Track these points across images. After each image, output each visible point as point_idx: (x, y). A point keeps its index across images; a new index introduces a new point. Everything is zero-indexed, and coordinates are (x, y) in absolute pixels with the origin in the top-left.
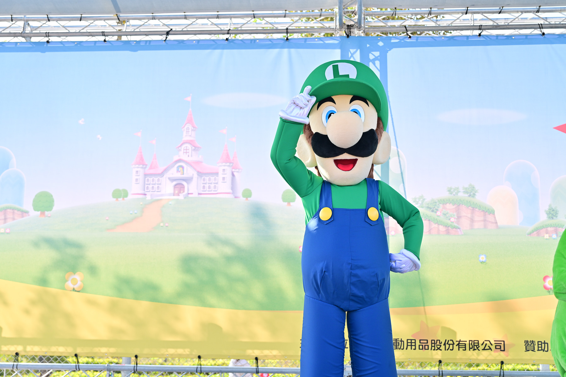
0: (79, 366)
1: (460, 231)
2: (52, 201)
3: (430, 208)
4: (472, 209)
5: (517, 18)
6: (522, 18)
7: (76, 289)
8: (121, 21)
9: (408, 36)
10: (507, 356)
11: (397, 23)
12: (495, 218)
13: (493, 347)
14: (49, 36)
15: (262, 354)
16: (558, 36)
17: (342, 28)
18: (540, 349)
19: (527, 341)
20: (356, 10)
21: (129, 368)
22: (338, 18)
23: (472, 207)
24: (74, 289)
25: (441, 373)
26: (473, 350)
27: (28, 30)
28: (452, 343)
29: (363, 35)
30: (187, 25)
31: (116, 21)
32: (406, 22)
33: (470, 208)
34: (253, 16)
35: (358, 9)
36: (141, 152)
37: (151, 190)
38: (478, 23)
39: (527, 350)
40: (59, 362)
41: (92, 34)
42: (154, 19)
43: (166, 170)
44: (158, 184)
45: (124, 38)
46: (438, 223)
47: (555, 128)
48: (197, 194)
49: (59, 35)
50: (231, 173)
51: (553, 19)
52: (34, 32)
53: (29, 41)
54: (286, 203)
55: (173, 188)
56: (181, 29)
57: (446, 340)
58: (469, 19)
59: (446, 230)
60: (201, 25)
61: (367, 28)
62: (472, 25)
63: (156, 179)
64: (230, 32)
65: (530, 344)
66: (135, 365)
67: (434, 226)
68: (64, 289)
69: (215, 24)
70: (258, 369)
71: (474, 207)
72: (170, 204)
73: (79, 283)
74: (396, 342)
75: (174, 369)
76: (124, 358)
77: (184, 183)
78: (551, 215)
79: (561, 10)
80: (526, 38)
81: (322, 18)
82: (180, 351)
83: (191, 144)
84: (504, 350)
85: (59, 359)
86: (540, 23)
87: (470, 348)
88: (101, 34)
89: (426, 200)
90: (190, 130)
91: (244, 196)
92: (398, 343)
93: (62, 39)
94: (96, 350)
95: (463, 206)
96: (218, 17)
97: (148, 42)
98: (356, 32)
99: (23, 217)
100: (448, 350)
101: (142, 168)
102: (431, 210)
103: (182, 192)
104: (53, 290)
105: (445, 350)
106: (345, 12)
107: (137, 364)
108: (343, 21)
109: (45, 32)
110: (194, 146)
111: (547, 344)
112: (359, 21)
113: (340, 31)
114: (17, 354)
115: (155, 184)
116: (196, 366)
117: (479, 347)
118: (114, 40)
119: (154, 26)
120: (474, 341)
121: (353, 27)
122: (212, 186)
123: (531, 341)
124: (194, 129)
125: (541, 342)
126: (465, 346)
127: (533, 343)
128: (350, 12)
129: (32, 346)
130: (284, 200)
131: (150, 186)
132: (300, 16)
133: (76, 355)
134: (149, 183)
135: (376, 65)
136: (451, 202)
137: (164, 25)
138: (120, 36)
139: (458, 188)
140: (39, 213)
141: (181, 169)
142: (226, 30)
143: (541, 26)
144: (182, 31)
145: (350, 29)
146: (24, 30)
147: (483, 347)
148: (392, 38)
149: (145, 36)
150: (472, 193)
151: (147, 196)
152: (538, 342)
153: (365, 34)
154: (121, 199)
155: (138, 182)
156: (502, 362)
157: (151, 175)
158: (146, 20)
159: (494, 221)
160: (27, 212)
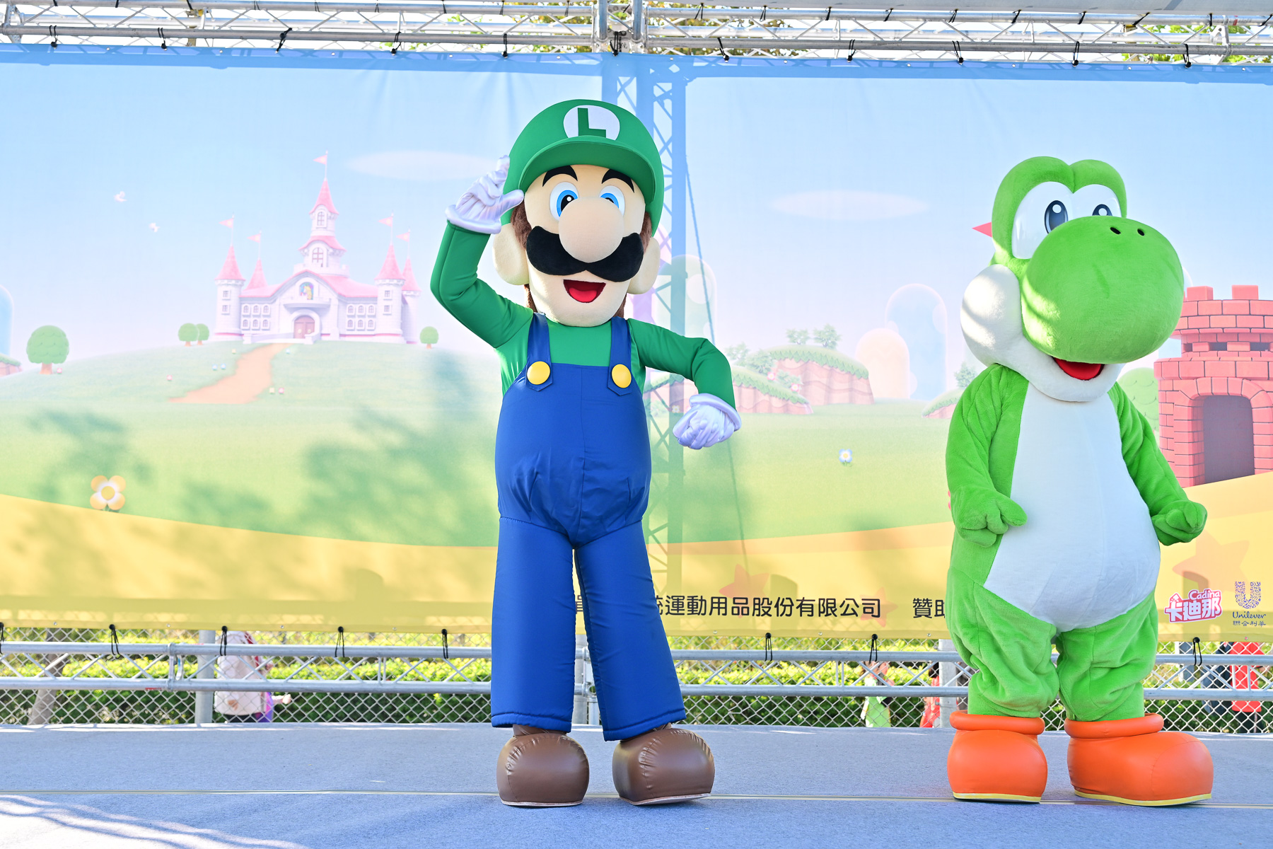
0: (117, 646)
1: (808, 407)
2: (67, 344)
3: (757, 367)
4: (829, 369)
5: (916, 29)
6: (924, 31)
7: (111, 507)
8: (193, 11)
9: (724, 57)
10: (884, 626)
11: (704, 32)
12: (869, 385)
13: (860, 611)
14: (55, 34)
15: (454, 624)
16: (985, 65)
17: (606, 37)
18: (939, 613)
19: (918, 600)
20: (632, 4)
21: (212, 649)
22: (598, 18)
23: (830, 366)
24: (107, 506)
25: (769, 655)
26: (826, 616)
27: (15, 20)
28: (790, 604)
29: (642, 51)
30: (319, 22)
31: (185, 10)
32: (720, 30)
33: (825, 367)
34: (443, 9)
35: (634, 4)
36: (233, 257)
37: (252, 327)
38: (847, 37)
39: (917, 616)
40: (82, 641)
41: (139, 32)
42: (257, 8)
43: (280, 291)
44: (264, 316)
45: (200, 43)
46: (770, 393)
47: (975, 228)
48: (338, 335)
49: (75, 32)
50: (401, 299)
51: (979, 33)
52: (27, 24)
53: (16, 42)
55: (293, 323)
56: (307, 30)
57: (779, 598)
58: (831, 29)
59: (784, 406)
60: (346, 23)
61: (650, 39)
62: (838, 39)
63: (261, 307)
64: (400, 37)
65: (923, 605)
67: (763, 398)
68: (88, 506)
69: (373, 23)
70: (447, 650)
71: (833, 366)
72: (288, 353)
73: (118, 496)
74: (693, 602)
75: (294, 650)
76: (202, 633)
77: (314, 315)
79: (992, 19)
80: (931, 67)
81: (570, 17)
82: (305, 619)
83: (327, 243)
84: (878, 616)
85: (81, 635)
86: (955, 41)
87: (820, 613)
88: (157, 32)
89: (749, 353)
90: (325, 218)
91: (422, 342)
92: (695, 604)
93: (81, 41)
94: (150, 617)
95: (814, 363)
96: (377, 9)
97: (246, 52)
98: (630, 46)
99: (8, 373)
100: (781, 615)
101: (235, 285)
102: (758, 369)
103: (309, 331)
104: (67, 508)
105: (778, 615)
106: (611, 9)
108: (608, 24)
109: (49, 25)
110: (332, 247)
112: (636, 24)
113: (602, 42)
115: (259, 316)
116: (335, 646)
117: (836, 609)
118: (181, 45)
119: (257, 21)
120: (828, 599)
121: (625, 37)
122: (366, 320)
123: (924, 600)
124: (332, 216)
126: (812, 608)
127: (927, 602)
128: (620, 8)
129: (28, 611)
132: (529, 12)
133: (112, 627)
134: (248, 314)
135: (666, 107)
136: (793, 357)
137: (276, 20)
138: (195, 38)
139: (806, 332)
140: (40, 365)
141: (307, 289)
142: (392, 34)
143: (957, 45)
144: (310, 32)
145: (620, 40)
146: (8, 21)
147: (843, 610)
148: (696, 59)
149: (241, 40)
150: (830, 341)
151: (244, 338)
152: (937, 601)
153: (647, 51)
154: (196, 342)
155: (228, 312)
156: (875, 637)
157: (252, 299)
158: (242, 11)
159: (866, 391)
160: (16, 365)
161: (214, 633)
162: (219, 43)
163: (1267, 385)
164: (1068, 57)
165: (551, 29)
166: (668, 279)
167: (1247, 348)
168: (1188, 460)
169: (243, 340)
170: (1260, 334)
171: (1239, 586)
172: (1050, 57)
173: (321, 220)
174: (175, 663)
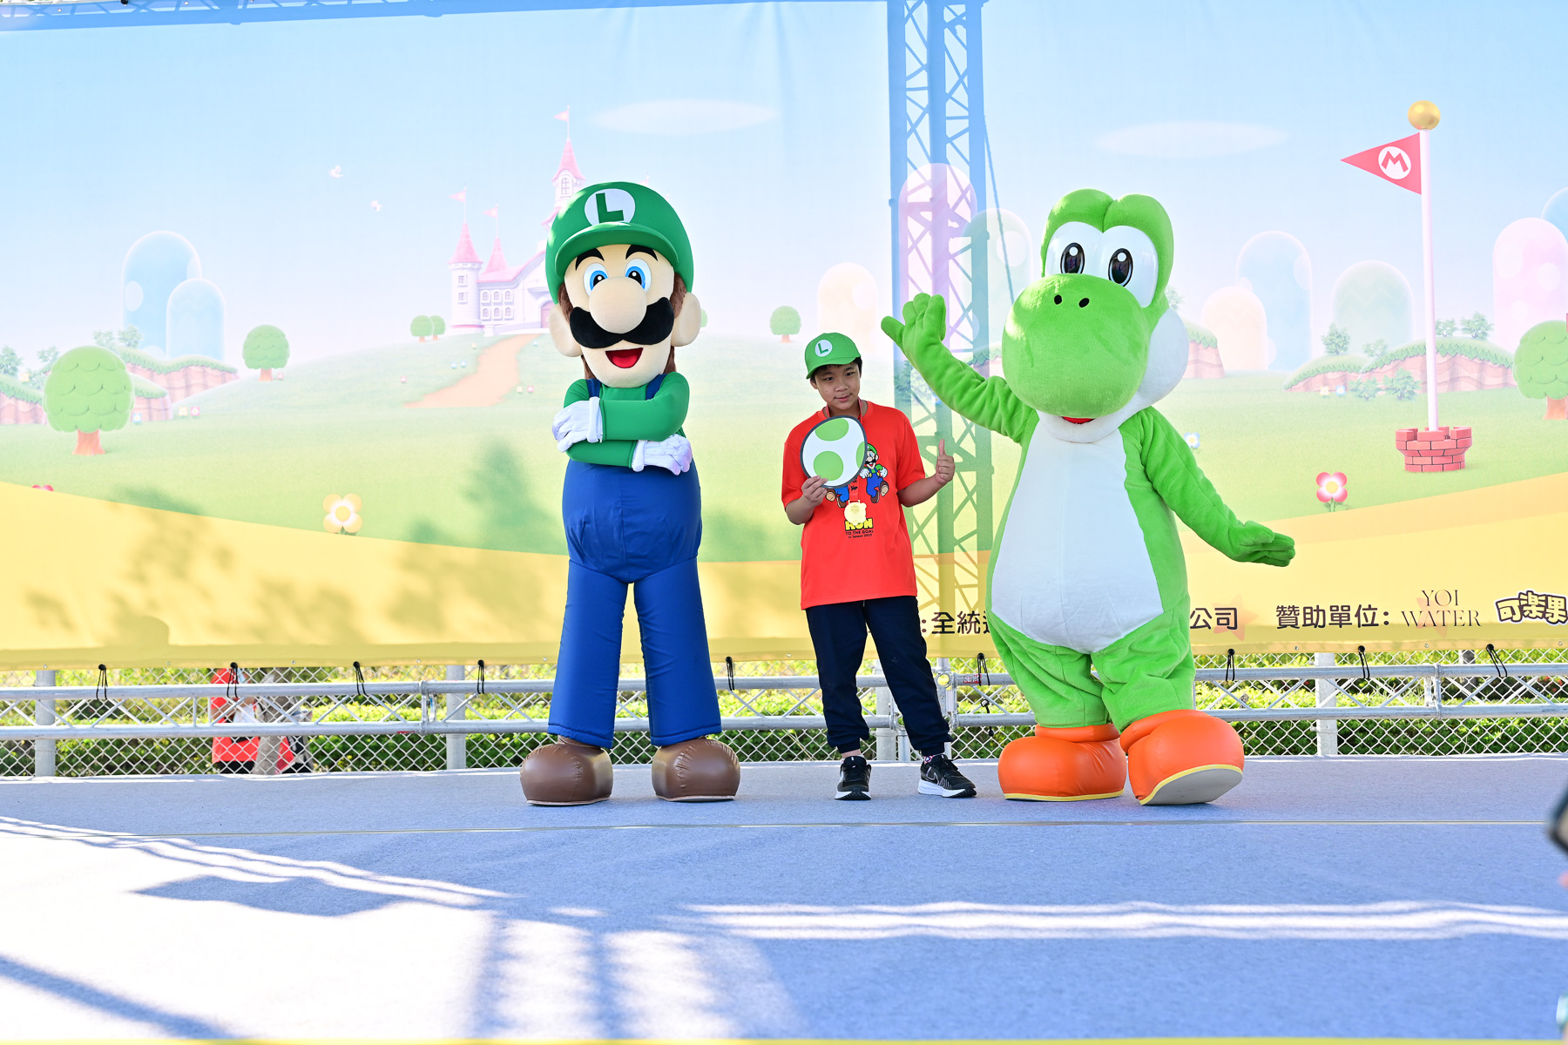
0: (363, 685)
2: (287, 346)
7: (346, 530)
10: (1242, 638)
12: (1218, 355)
15: (736, 652)
18: (1308, 622)
19: (1282, 607)
21: (468, 686)
24: (342, 529)
36: (468, 236)
37: (493, 317)
39: (1282, 626)
43: (522, 273)
44: (506, 303)
47: (1344, 159)
54: (781, 336)
55: (540, 310)
63: (502, 293)
65: (1289, 613)
66: (480, 681)
68: (321, 529)
70: (733, 680)
72: (536, 346)
73: (354, 517)
78: (1333, 346)
84: (1235, 628)
85: (312, 674)
90: (570, 185)
99: (224, 381)
101: (472, 269)
107: (483, 680)
111: (1324, 611)
114: (234, 666)
115: (500, 304)
123: (1289, 607)
124: (578, 182)
125: (1311, 608)
127: (1293, 610)
130: (775, 330)
133: (357, 665)
134: (488, 302)
140: (259, 371)
151: (484, 329)
152: (1305, 608)
154: (431, 337)
155: (465, 301)
156: (1231, 652)
157: (492, 284)
159: (1215, 363)
160: (232, 372)
161: (463, 668)
166: (968, 241)
169: (484, 333)
173: (566, 188)
174: (429, 704)
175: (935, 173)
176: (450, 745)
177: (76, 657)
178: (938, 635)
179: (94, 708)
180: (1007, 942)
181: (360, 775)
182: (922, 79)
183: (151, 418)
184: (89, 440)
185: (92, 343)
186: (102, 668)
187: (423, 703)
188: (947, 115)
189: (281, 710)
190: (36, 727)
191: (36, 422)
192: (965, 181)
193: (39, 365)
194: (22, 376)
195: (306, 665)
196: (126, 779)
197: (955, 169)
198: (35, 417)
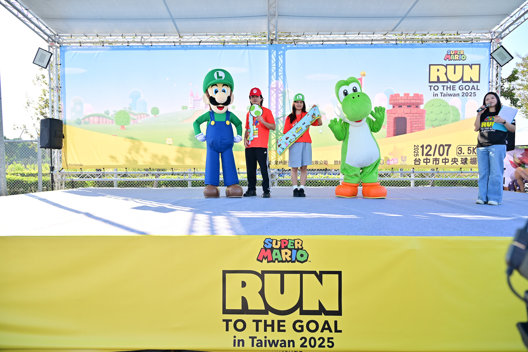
2: (159, 111)
5: (337, 37)
6: (339, 37)
8: (180, 37)
9: (295, 44)
10: (328, 166)
11: (291, 38)
13: (323, 163)
14: (152, 43)
16: (352, 45)
17: (269, 40)
18: (339, 163)
21: (192, 173)
22: (267, 36)
24: (169, 144)
27: (143, 40)
29: (277, 43)
30: (207, 39)
31: (178, 37)
32: (294, 38)
34: (234, 35)
36: (192, 91)
38: (322, 39)
39: (335, 164)
41: (169, 42)
42: (194, 36)
45: (182, 44)
49: (156, 42)
51: (351, 37)
52: (145, 41)
53: (143, 45)
56: (205, 40)
58: (318, 37)
60: (213, 39)
61: (279, 40)
63: (198, 102)
64: (225, 42)
65: (336, 162)
66: (194, 172)
68: (165, 144)
69: (218, 38)
73: (171, 142)
81: (261, 36)
84: (327, 164)
87: (315, 164)
88: (173, 42)
93: (157, 44)
96: (220, 35)
97: (191, 46)
98: (274, 42)
99: (148, 117)
101: (193, 97)
106: (270, 34)
108: (270, 37)
109: (150, 41)
112: (276, 37)
113: (268, 42)
114: (150, 168)
115: (198, 104)
118: (178, 45)
119: (194, 39)
120: (316, 161)
121: (274, 40)
128: (272, 34)
131: (196, 105)
132: (253, 35)
133: (172, 168)
137: (198, 38)
138: (180, 43)
140: (154, 115)
142: (223, 41)
143: (346, 40)
144: (206, 41)
145: (272, 41)
146: (141, 40)
147: (319, 163)
148: (288, 45)
149: (191, 43)
151: (195, 108)
154: (185, 110)
155: (191, 103)
156: (326, 168)
157: (196, 100)
158: (191, 36)
160: (149, 115)
161: (191, 169)
162: (186, 44)
163: (410, 115)
164: (370, 42)
165: (257, 39)
166: (282, 95)
167: (406, 107)
168: (392, 131)
170: (409, 104)
171: (402, 157)
172: (366, 42)
174: (185, 176)
175: (276, 82)
176: (189, 182)
177: (121, 167)
178: (275, 165)
179: (125, 175)
180: (290, 218)
181: (172, 188)
182: (274, 65)
183: (134, 123)
184: (123, 127)
185: (123, 109)
186: (126, 168)
187: (184, 175)
188: (279, 71)
189: (158, 176)
190: (114, 179)
191: (113, 124)
192: (282, 84)
193: (113, 113)
194: (110, 115)
195: (163, 168)
196: (130, 188)
197: (280, 82)
198: (113, 123)
